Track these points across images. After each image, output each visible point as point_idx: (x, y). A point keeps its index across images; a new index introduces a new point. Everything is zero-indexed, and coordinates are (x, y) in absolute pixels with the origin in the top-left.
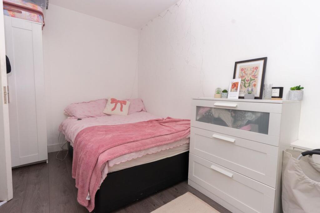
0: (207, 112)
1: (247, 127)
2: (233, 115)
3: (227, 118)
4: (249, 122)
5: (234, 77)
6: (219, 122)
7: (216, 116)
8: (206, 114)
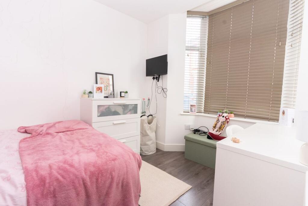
0: (107, 108)
1: (129, 113)
2: (123, 107)
3: (120, 110)
4: (130, 110)
5: (97, 83)
6: (116, 113)
7: (113, 110)
8: (106, 110)
